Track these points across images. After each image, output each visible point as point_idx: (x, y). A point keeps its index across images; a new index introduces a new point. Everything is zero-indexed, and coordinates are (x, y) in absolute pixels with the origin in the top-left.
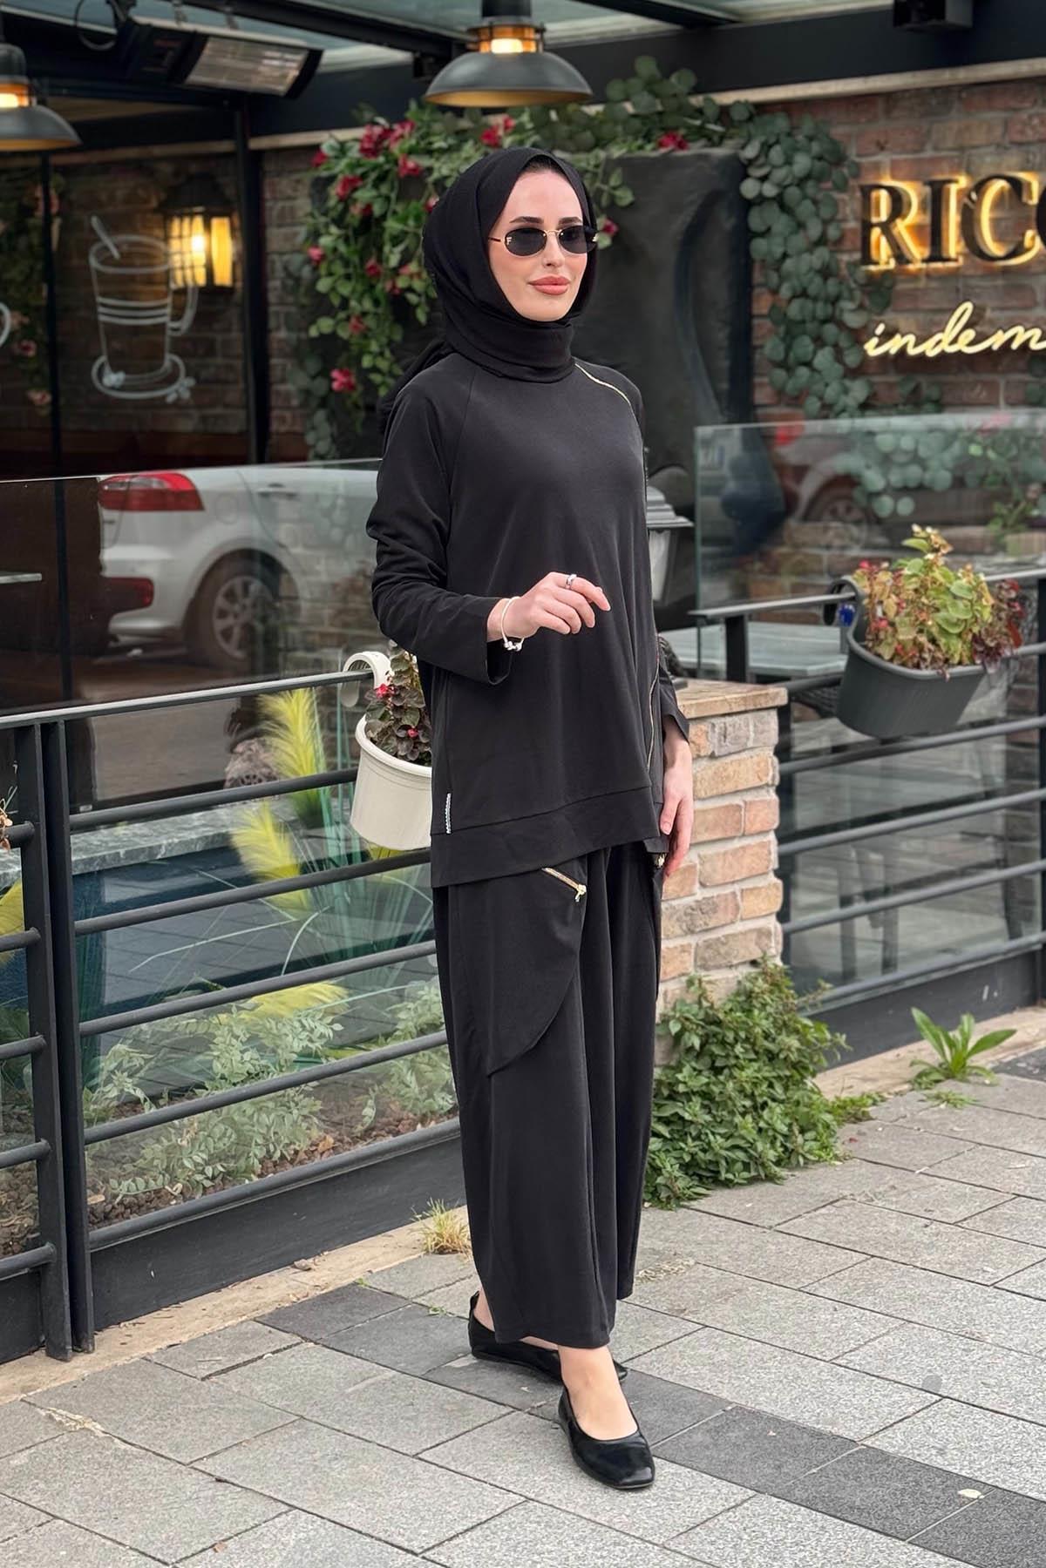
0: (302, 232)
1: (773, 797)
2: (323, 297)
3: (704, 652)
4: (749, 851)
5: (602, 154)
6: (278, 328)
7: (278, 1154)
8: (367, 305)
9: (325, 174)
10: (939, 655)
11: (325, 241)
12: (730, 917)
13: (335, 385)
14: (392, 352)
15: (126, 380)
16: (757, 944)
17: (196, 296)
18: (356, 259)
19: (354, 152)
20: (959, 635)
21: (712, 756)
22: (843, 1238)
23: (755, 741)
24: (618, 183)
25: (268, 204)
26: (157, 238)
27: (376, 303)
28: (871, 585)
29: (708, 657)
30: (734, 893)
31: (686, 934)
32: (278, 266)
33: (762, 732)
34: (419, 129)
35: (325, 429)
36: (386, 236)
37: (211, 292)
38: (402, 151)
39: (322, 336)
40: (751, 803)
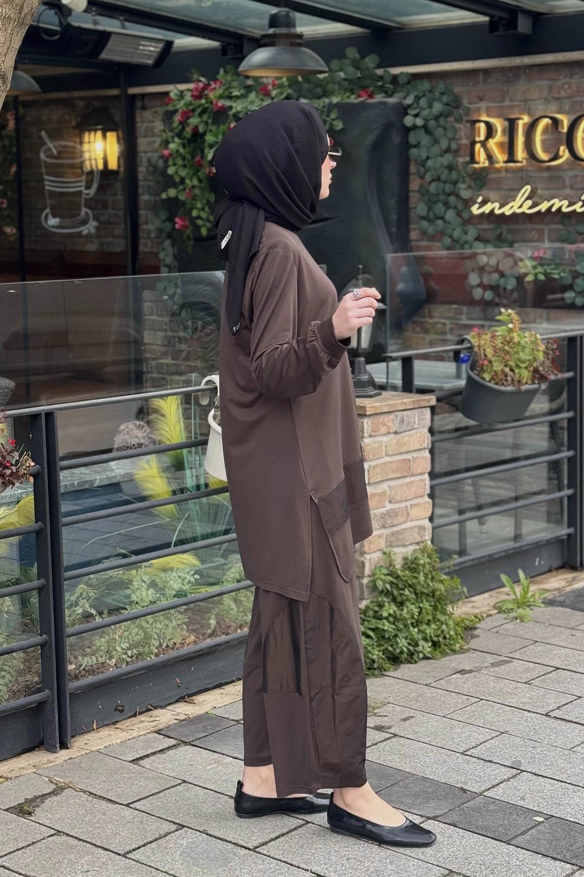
0: (158, 140)
1: (427, 454)
2: (171, 177)
3: (390, 376)
4: (415, 484)
5: (327, 101)
6: (143, 194)
7: (165, 645)
8: (195, 182)
9: (170, 108)
10: (515, 378)
11: (172, 146)
12: (404, 519)
13: (177, 226)
14: (210, 208)
15: (60, 222)
16: (419, 534)
17: (99, 175)
18: (189, 157)
19: (188, 97)
20: (526, 368)
21: (396, 433)
22: (466, 690)
23: (419, 424)
24: (335, 117)
25: (139, 125)
26: (76, 142)
27: (200, 181)
28: (479, 340)
29: (392, 379)
30: (406, 507)
31: (381, 528)
32: (144, 160)
33: (423, 419)
34: (225, 84)
35: (170, 250)
36: (206, 144)
37: (106, 173)
38: (215, 97)
39: (169, 199)
40: (417, 458)
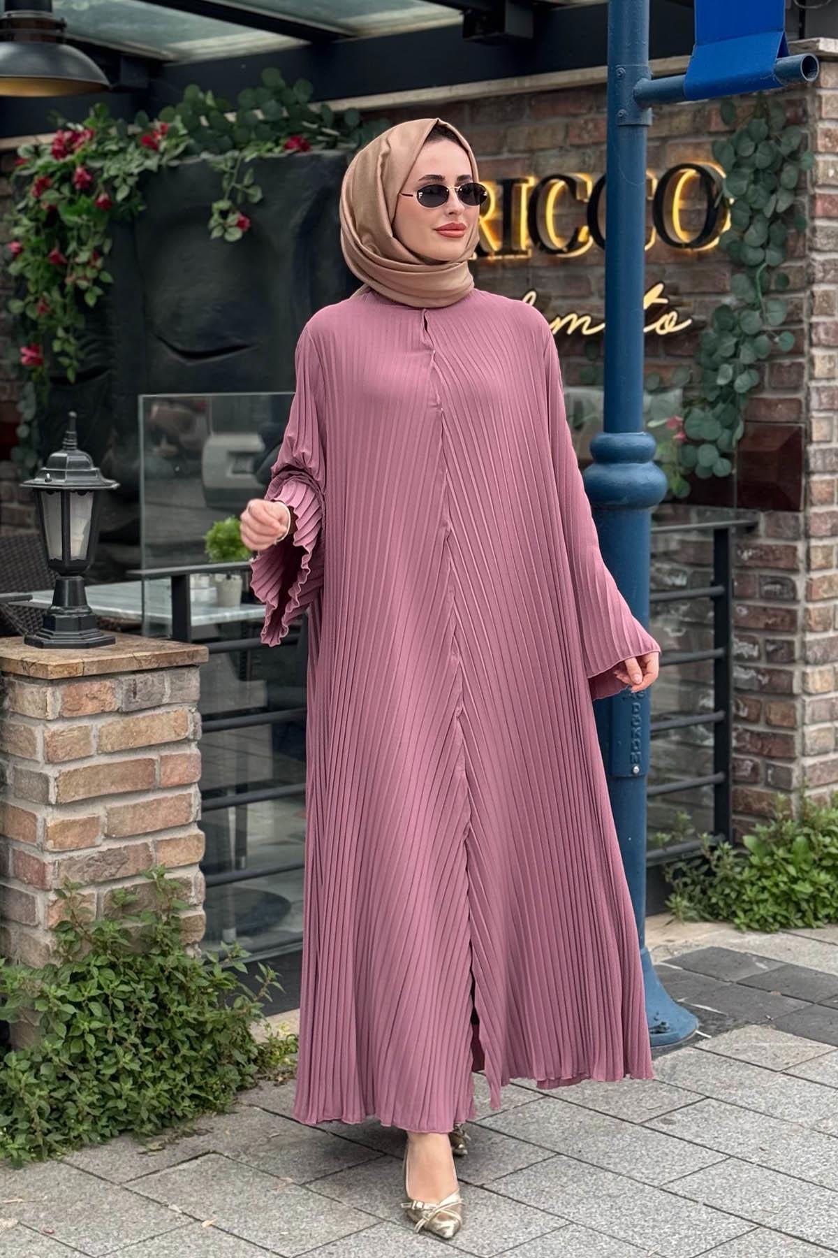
1: (193, 750)
4: (166, 804)
5: (238, 156)
9: (25, 173)
11: (17, 231)
13: (24, 360)
14: (77, 338)
18: (44, 248)
19: (47, 155)
23: (172, 697)
24: (251, 182)
30: (145, 845)
31: (88, 884)
33: (181, 689)
35: (32, 398)
40: (166, 758)
